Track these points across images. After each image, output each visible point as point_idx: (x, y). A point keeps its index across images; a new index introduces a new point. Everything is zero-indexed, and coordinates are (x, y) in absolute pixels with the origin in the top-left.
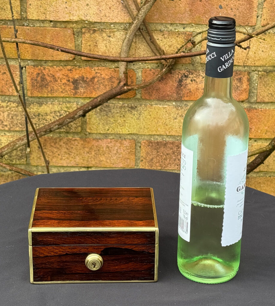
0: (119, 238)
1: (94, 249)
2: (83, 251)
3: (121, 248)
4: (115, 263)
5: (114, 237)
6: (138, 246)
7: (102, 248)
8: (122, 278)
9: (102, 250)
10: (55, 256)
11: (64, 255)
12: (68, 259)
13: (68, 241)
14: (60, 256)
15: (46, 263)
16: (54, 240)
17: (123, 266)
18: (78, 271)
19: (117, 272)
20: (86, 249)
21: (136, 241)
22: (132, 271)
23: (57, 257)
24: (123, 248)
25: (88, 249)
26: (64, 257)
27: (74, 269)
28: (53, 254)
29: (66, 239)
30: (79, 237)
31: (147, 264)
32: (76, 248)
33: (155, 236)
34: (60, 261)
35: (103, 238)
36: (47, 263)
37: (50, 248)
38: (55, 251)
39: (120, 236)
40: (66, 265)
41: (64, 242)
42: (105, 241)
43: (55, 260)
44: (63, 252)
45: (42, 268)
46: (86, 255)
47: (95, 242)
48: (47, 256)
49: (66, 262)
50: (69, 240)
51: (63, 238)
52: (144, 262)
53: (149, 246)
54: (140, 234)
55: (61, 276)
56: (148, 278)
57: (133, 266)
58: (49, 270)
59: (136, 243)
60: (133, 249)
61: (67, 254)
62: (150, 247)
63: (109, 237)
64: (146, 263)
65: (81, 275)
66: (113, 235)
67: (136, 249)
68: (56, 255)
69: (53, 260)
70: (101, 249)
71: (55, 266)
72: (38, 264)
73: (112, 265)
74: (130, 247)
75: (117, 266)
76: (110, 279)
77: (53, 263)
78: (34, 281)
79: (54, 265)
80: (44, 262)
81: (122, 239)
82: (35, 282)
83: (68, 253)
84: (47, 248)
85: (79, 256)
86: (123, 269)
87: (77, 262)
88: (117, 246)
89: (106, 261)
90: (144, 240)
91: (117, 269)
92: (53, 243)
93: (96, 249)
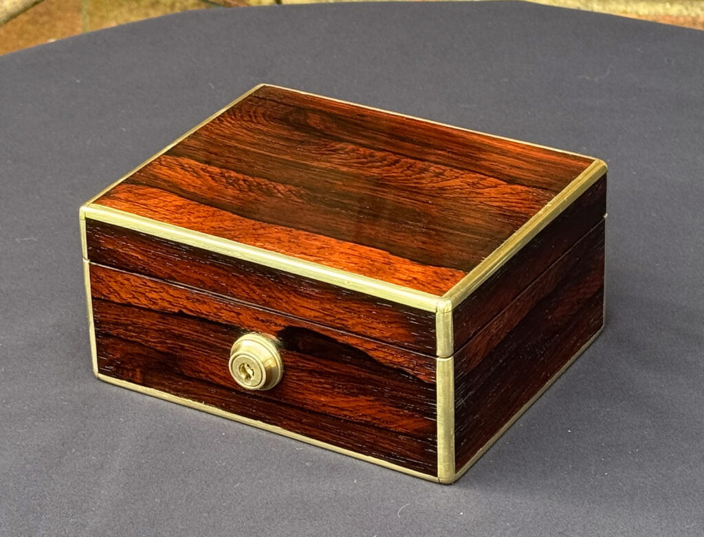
0: (328, 306)
1: (257, 319)
2: (226, 316)
3: (335, 341)
4: (320, 383)
5: (310, 297)
6: (384, 347)
7: (278, 322)
8: (342, 440)
9: (280, 329)
10: (150, 310)
11: (174, 315)
12: (185, 330)
13: (183, 272)
14: (164, 314)
15: (129, 325)
16: (146, 259)
17: (341, 402)
18: (214, 377)
19: (325, 415)
20: (232, 314)
21: (379, 329)
22: (367, 424)
23: (157, 315)
24: (341, 339)
25: (239, 314)
26: (175, 321)
27: (203, 367)
28: (144, 302)
29: (176, 265)
30: (214, 269)
31: (412, 416)
32: (205, 303)
33: (435, 328)
34: (163, 331)
35: (280, 292)
36: (130, 328)
37: (136, 279)
38: (150, 295)
39: (329, 299)
40: (182, 348)
41: (173, 274)
42: (286, 302)
43: (152, 324)
44: (170, 303)
45: (117, 337)
46: (235, 332)
47: (257, 298)
48: (129, 305)
49: (179, 337)
50: (187, 269)
51: (170, 260)
52: (402, 407)
53: (419, 357)
54: (389, 309)
55: (170, 379)
56: (418, 464)
57: (373, 411)
58: (137, 350)
59: (376, 334)
60: (371, 354)
61: (181, 314)
62: (420, 362)
63: (295, 291)
64: (408, 409)
65: (224, 392)
66: (309, 291)
67: (378, 355)
68: (153, 307)
69: (145, 321)
70: (276, 324)
71: (152, 340)
72: (108, 323)
73: (309, 386)
74: (359, 342)
75: (323, 394)
76: (305, 429)
77: (144, 330)
78: (100, 371)
79: (149, 338)
80: (123, 320)
81: (336, 309)
82: (101, 376)
83: (184, 310)
84: (128, 280)
85: (215, 331)
86: (342, 409)
87: (210, 346)
88: (323, 330)
89: (291, 367)
90: (401, 331)
91: (324, 405)
92: (144, 268)
93: (263, 321)
